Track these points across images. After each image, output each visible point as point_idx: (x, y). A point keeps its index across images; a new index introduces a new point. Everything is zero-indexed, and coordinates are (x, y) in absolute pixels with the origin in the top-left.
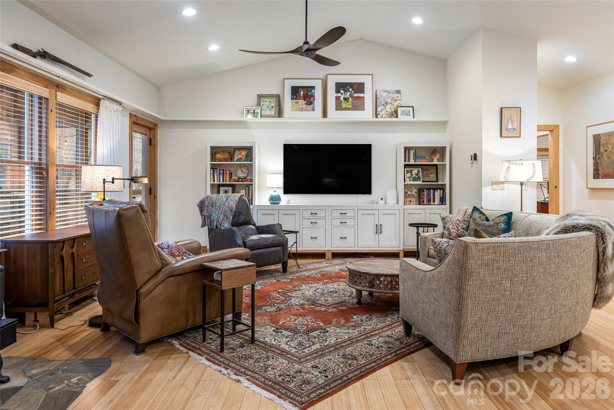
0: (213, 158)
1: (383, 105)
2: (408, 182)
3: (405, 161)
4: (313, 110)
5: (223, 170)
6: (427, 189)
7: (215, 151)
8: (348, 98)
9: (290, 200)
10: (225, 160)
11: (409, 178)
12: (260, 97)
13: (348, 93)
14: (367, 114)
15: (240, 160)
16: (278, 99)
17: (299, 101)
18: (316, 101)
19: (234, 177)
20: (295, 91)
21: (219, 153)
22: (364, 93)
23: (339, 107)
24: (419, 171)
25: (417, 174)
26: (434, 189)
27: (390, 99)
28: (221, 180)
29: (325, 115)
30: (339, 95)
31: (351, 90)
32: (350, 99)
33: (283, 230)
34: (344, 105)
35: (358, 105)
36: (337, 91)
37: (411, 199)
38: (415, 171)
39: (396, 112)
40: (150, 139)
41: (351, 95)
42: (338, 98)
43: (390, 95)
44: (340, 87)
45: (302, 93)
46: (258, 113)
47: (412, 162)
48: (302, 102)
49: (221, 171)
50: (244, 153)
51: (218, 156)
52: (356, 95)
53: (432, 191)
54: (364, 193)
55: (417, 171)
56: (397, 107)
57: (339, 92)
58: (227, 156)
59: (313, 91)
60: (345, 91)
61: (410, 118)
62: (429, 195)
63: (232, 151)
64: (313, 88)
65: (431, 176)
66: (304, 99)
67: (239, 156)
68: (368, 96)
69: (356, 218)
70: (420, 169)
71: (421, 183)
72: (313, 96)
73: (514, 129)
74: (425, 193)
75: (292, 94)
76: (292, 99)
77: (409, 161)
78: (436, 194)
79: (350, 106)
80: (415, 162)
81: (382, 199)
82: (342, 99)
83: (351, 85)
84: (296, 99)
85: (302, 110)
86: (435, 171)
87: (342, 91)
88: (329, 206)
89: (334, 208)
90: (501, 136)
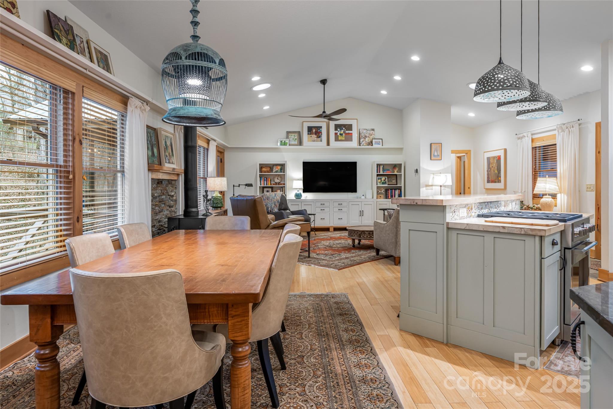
0: (261, 171)
1: (364, 138)
2: (379, 185)
3: (377, 172)
4: (321, 141)
5: (266, 178)
6: (391, 189)
7: (262, 166)
8: (343, 134)
9: (307, 197)
10: (268, 172)
11: (380, 182)
12: (288, 133)
13: (343, 131)
14: (354, 143)
15: (277, 172)
16: (299, 133)
17: (312, 135)
18: (322, 136)
19: (272, 182)
20: (310, 129)
21: (264, 167)
22: (352, 130)
23: (337, 139)
24: (386, 178)
25: (385, 180)
26: (395, 189)
27: (368, 134)
28: (265, 184)
29: (328, 144)
30: (337, 132)
31: (344, 128)
32: (344, 134)
33: (308, 213)
34: (340, 138)
35: (349, 138)
36: (336, 129)
37: (381, 195)
38: (383, 178)
39: (372, 142)
40: (221, 159)
41: (344, 132)
42: (336, 134)
43: (368, 132)
44: (337, 127)
45: (314, 130)
46: (287, 143)
47: (381, 173)
48: (314, 136)
49: (265, 179)
50: (279, 167)
51: (264, 169)
52: (347, 132)
53: (393, 190)
54: (352, 192)
55: (384, 179)
56: (372, 139)
57: (337, 130)
58: (268, 169)
59: (321, 129)
60: (341, 130)
61: (380, 146)
62: (392, 193)
63: (272, 166)
64: (321, 127)
65: (393, 181)
66: (316, 134)
67: (276, 170)
68: (355, 133)
69: (348, 207)
70: (386, 177)
71: (387, 185)
72: (321, 133)
73: (438, 155)
74: (389, 192)
75: (308, 131)
76: (308, 134)
77: (380, 172)
78: (396, 192)
79: (344, 139)
80: (383, 173)
81: (363, 195)
82: (338, 134)
83: (344, 126)
84: (310, 134)
85: (314, 141)
86: (396, 178)
87: (339, 130)
88: (332, 200)
89: (334, 201)
90: (431, 159)
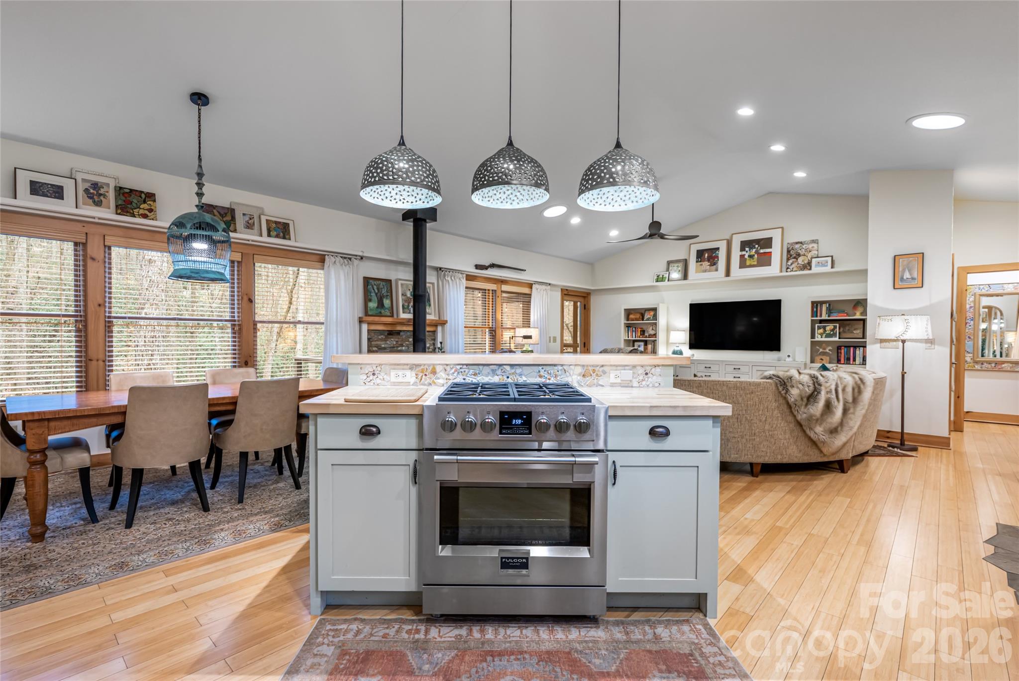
0: (628, 319)
1: (794, 258)
2: (818, 338)
3: (812, 317)
4: (717, 270)
5: (635, 328)
6: (845, 347)
7: (629, 312)
8: (754, 255)
9: (693, 355)
10: (637, 320)
11: (821, 335)
12: (669, 263)
13: (754, 250)
14: (774, 269)
15: (648, 319)
16: (686, 263)
17: (703, 263)
18: (719, 262)
19: (646, 334)
20: (700, 254)
21: (632, 313)
22: (771, 248)
23: (743, 265)
24: (835, 327)
25: (833, 330)
26: (855, 347)
27: (803, 250)
28: (634, 336)
29: (728, 274)
30: (744, 253)
31: (757, 246)
32: (756, 256)
34: (748, 263)
35: (765, 260)
36: (742, 249)
37: (823, 357)
38: (830, 327)
39: (809, 263)
40: (585, 305)
41: (757, 252)
42: (742, 256)
43: (804, 247)
44: (745, 245)
45: (706, 255)
46: (666, 277)
47: (825, 317)
48: (706, 264)
49: (634, 329)
50: (652, 313)
51: (631, 316)
52: (762, 251)
53: (852, 349)
54: (772, 350)
55: (833, 327)
56: (812, 258)
57: (744, 250)
58: (638, 316)
59: (717, 252)
60: (751, 248)
61: (828, 269)
62: (848, 353)
63: (643, 312)
64: (718, 249)
65: (855, 332)
66: (709, 261)
67: (648, 316)
68: (776, 252)
69: (750, 374)
70: (838, 325)
71: (837, 339)
72: (717, 257)
73: (913, 279)
74: (843, 351)
75: (697, 258)
76: (697, 262)
77: (821, 316)
78: (857, 352)
79: (755, 263)
80: (829, 316)
81: (789, 356)
82: (746, 257)
83: (758, 241)
84: (700, 261)
85: (705, 271)
86: (862, 326)
87: (747, 249)
88: (722, 361)
89: (727, 363)
90: (894, 288)
